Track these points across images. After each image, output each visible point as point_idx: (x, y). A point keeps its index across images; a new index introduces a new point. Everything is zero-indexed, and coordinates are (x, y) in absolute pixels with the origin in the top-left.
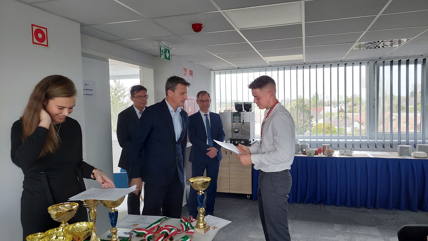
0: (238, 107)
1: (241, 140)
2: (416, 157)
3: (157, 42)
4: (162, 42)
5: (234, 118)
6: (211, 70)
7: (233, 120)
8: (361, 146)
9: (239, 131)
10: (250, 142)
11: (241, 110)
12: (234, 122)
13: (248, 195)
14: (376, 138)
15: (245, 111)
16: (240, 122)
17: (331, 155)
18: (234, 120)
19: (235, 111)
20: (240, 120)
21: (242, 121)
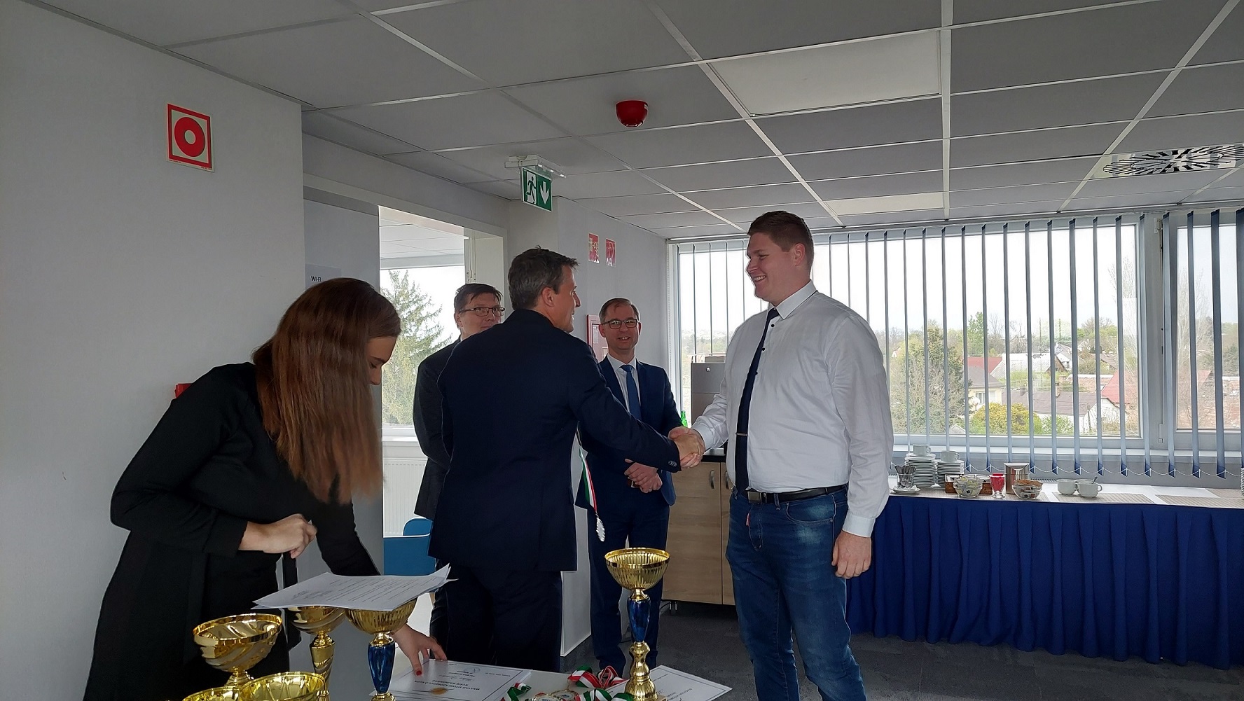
3: (515, 159)
4: (529, 158)
6: (668, 240)
8: (1124, 471)
14: (1171, 447)
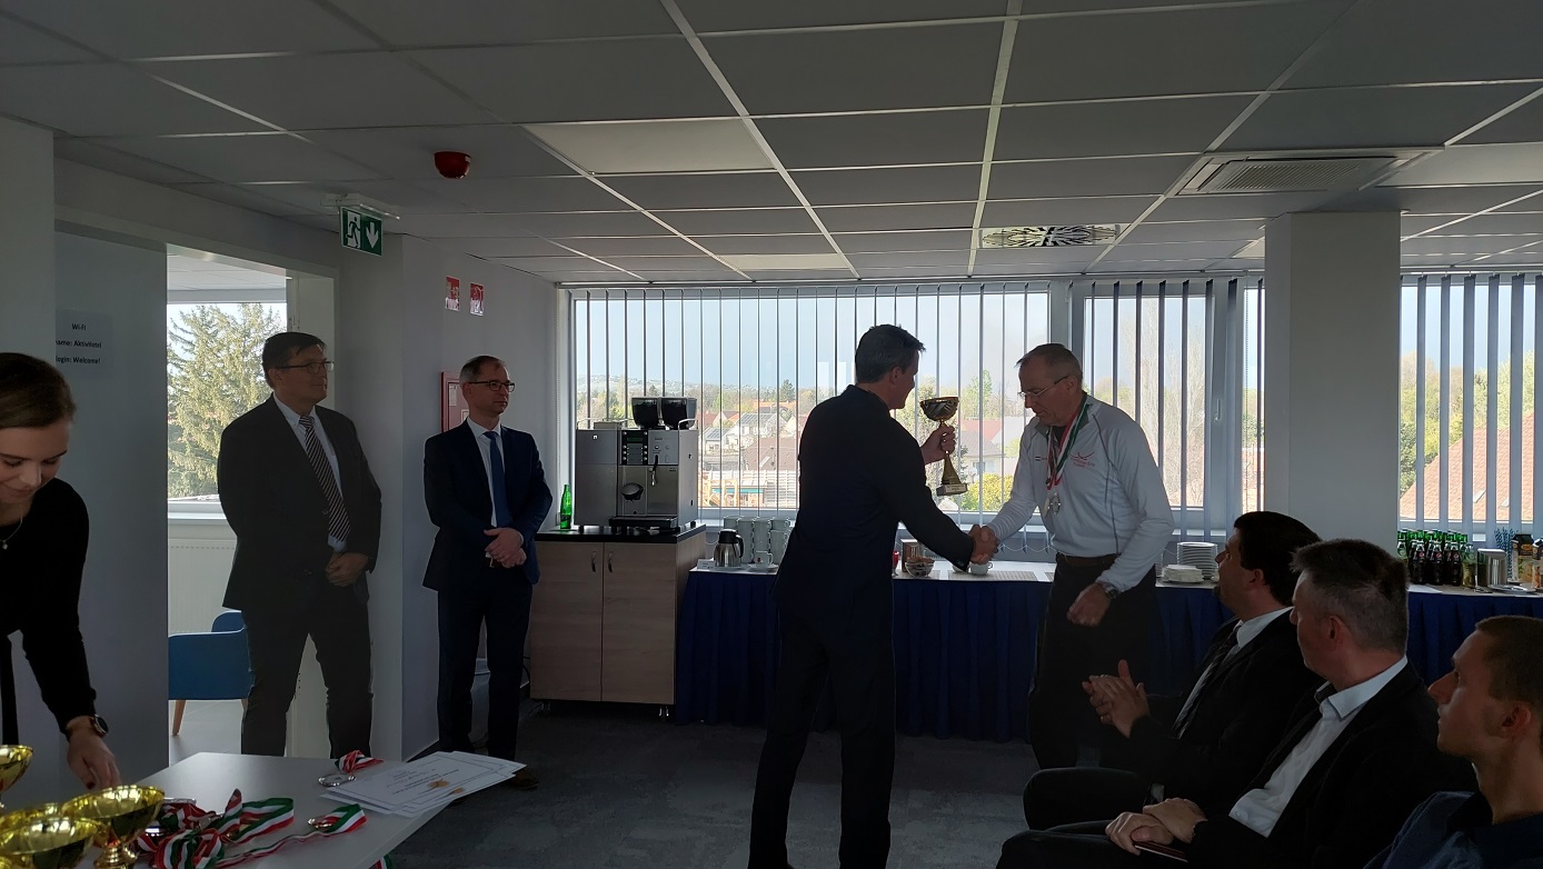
0: (647, 411)
1: (650, 524)
2: (1171, 582)
3: (333, 196)
4: (349, 196)
5: (626, 450)
6: (558, 284)
7: (623, 455)
8: (1023, 548)
9: (639, 493)
10: (678, 530)
11: (655, 426)
12: (624, 463)
13: (664, 706)
15: (667, 428)
16: (645, 463)
17: (925, 573)
18: (626, 455)
19: (633, 426)
20: (644, 456)
21: (652, 461)
